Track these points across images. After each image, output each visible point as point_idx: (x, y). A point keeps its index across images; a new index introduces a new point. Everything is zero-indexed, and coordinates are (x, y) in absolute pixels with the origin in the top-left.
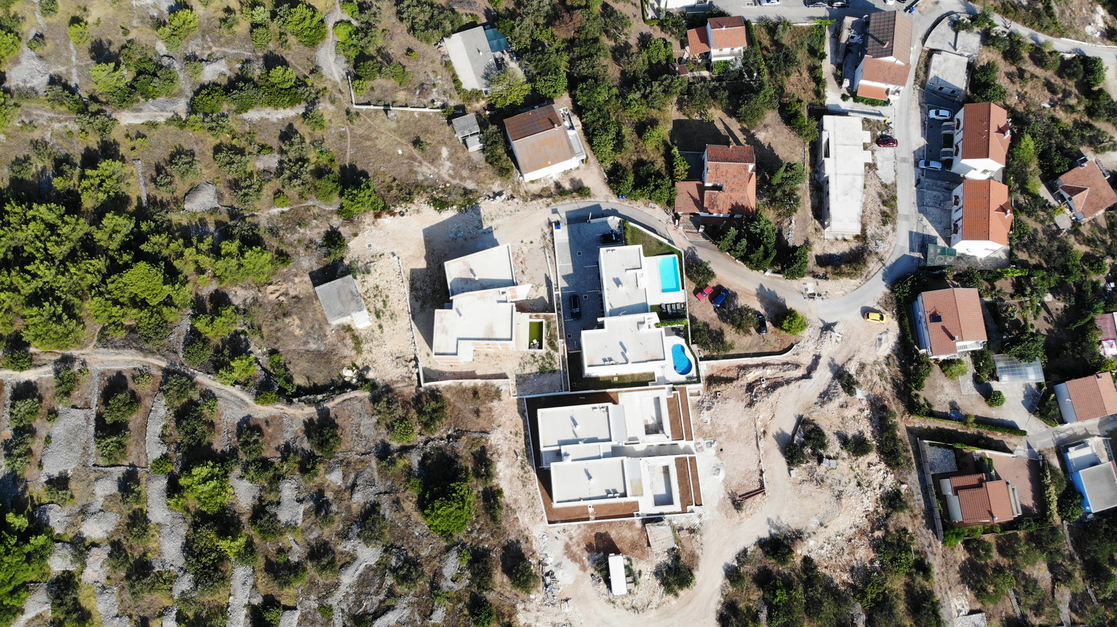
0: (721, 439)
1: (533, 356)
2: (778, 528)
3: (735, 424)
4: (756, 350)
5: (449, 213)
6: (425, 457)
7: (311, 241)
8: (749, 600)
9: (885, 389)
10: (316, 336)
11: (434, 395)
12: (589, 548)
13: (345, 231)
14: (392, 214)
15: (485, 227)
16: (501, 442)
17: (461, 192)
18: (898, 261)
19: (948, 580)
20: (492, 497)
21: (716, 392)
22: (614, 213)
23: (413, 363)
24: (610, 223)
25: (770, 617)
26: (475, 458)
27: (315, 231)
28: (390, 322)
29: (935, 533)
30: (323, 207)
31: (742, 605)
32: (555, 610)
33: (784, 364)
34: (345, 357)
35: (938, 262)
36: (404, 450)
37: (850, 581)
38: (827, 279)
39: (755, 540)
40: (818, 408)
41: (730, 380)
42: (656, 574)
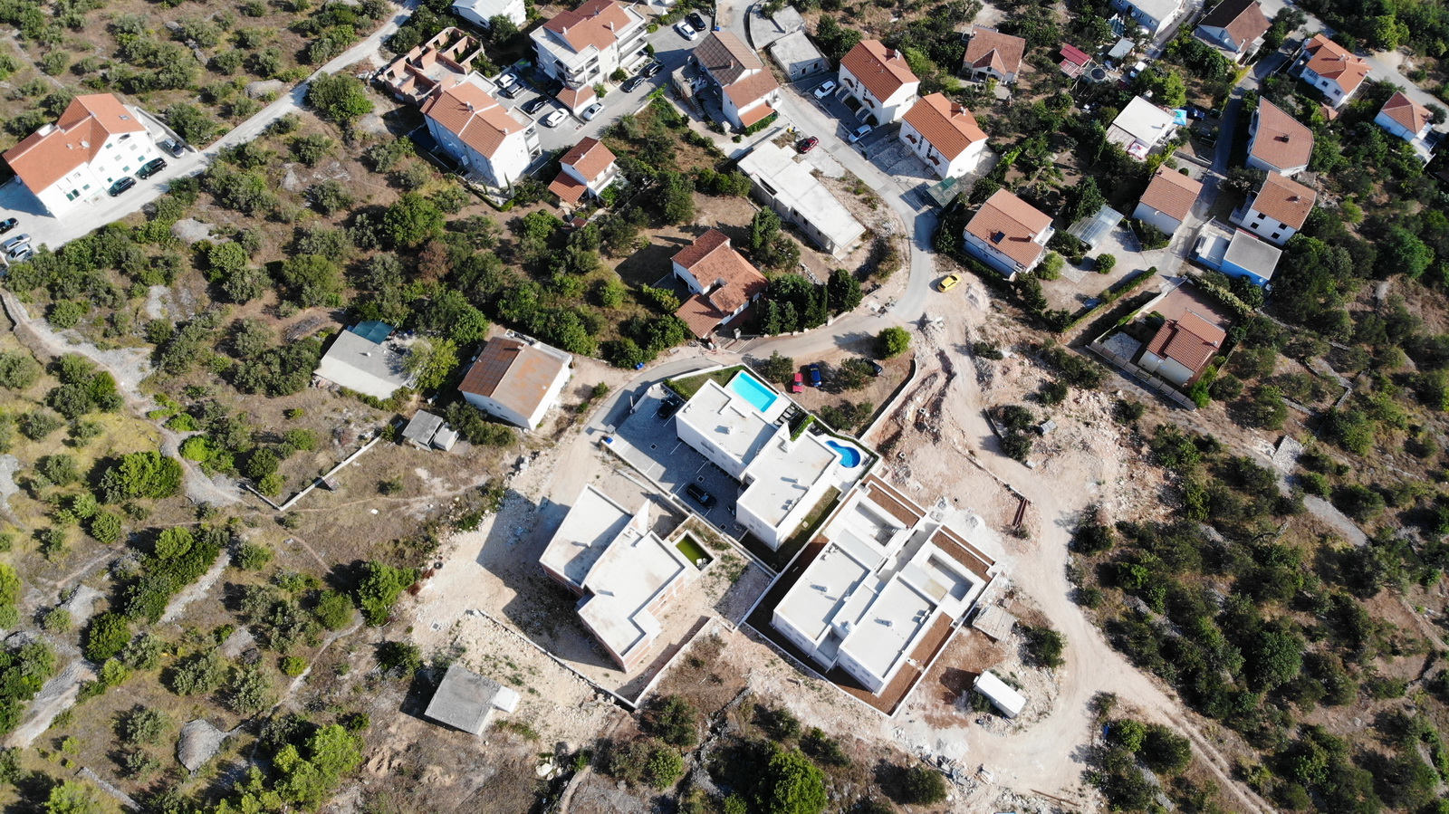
0: (946, 491)
1: (711, 574)
2: (1071, 522)
3: (942, 467)
4: (889, 393)
5: (488, 522)
6: (713, 771)
7: (369, 678)
8: (1118, 607)
9: (1021, 332)
10: (472, 766)
11: (655, 704)
12: (949, 699)
13: (394, 635)
14: (429, 574)
15: (538, 503)
16: (767, 684)
17: (477, 493)
18: (916, 227)
19: (1233, 436)
20: (817, 746)
21: (898, 456)
22: (646, 385)
23: (601, 697)
24: (653, 396)
25: (1149, 602)
26: (759, 724)
27: (363, 663)
28: (536, 679)
29: (1182, 407)
30: (347, 633)
31: (1118, 618)
32: (981, 789)
33: (923, 382)
34: (526, 756)
35: (949, 199)
36: (685, 786)
37: (1170, 510)
38: (878, 287)
39: (1065, 551)
40: (988, 392)
41: (897, 436)
42: (1025, 663)
